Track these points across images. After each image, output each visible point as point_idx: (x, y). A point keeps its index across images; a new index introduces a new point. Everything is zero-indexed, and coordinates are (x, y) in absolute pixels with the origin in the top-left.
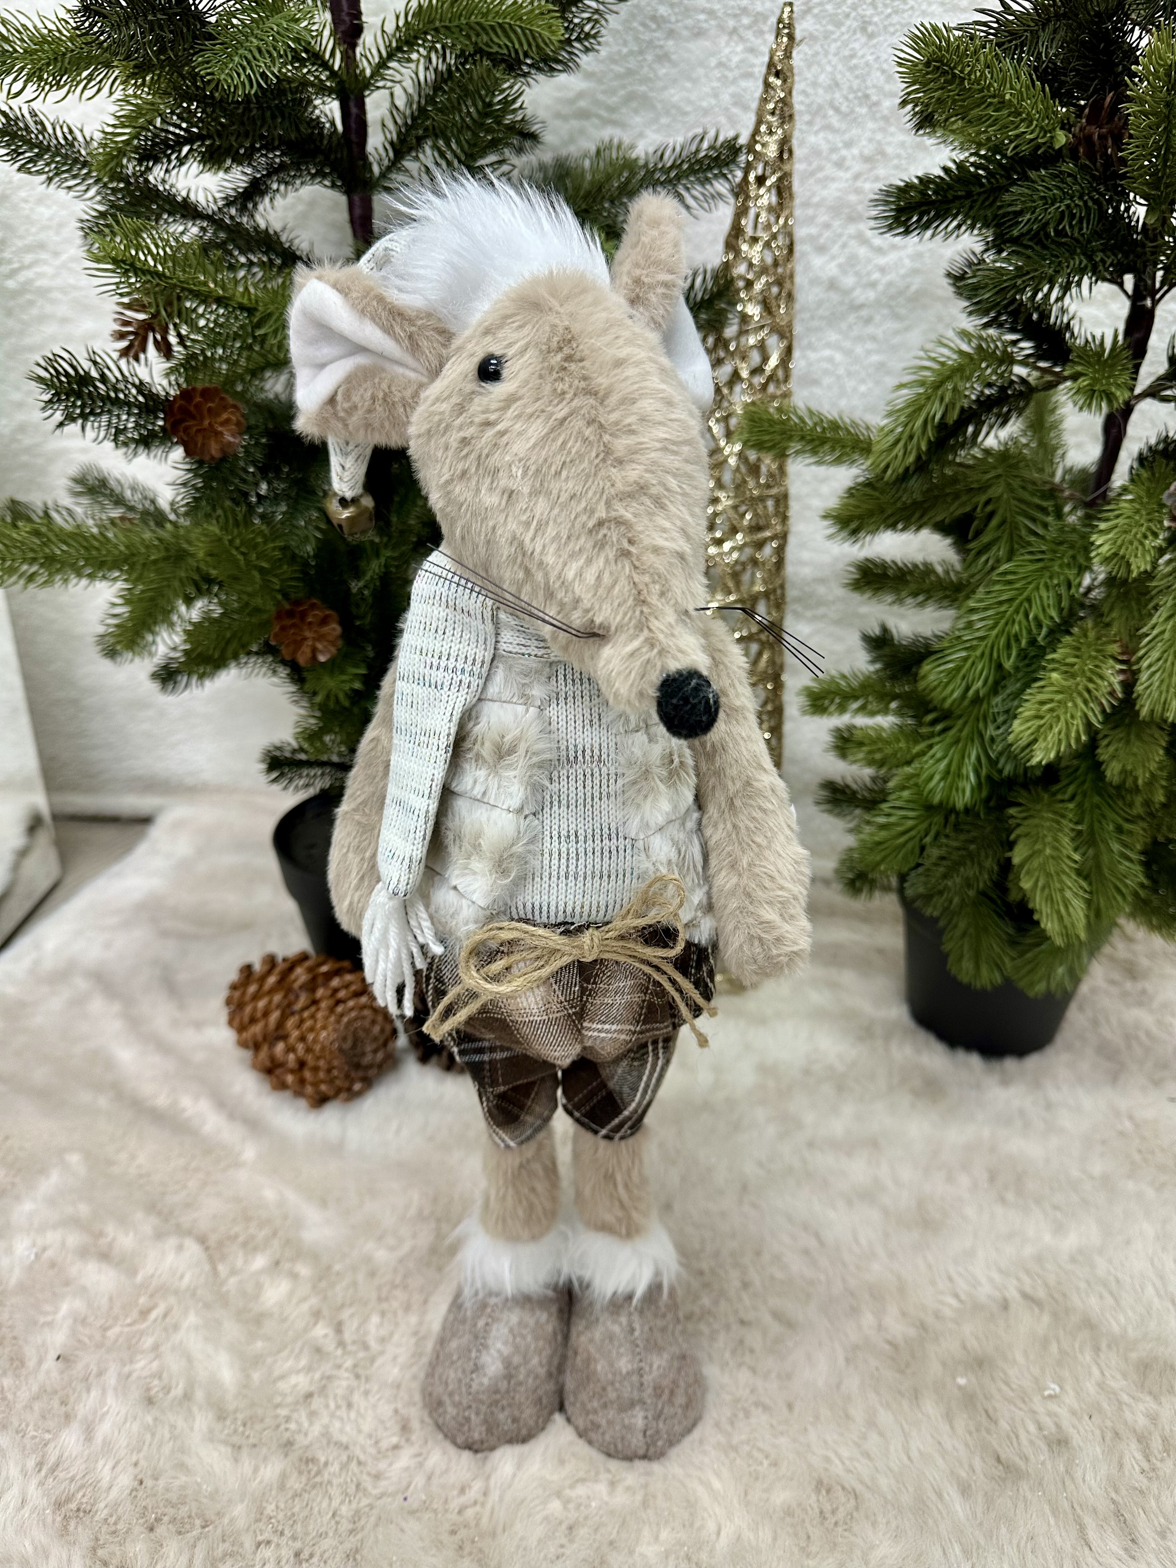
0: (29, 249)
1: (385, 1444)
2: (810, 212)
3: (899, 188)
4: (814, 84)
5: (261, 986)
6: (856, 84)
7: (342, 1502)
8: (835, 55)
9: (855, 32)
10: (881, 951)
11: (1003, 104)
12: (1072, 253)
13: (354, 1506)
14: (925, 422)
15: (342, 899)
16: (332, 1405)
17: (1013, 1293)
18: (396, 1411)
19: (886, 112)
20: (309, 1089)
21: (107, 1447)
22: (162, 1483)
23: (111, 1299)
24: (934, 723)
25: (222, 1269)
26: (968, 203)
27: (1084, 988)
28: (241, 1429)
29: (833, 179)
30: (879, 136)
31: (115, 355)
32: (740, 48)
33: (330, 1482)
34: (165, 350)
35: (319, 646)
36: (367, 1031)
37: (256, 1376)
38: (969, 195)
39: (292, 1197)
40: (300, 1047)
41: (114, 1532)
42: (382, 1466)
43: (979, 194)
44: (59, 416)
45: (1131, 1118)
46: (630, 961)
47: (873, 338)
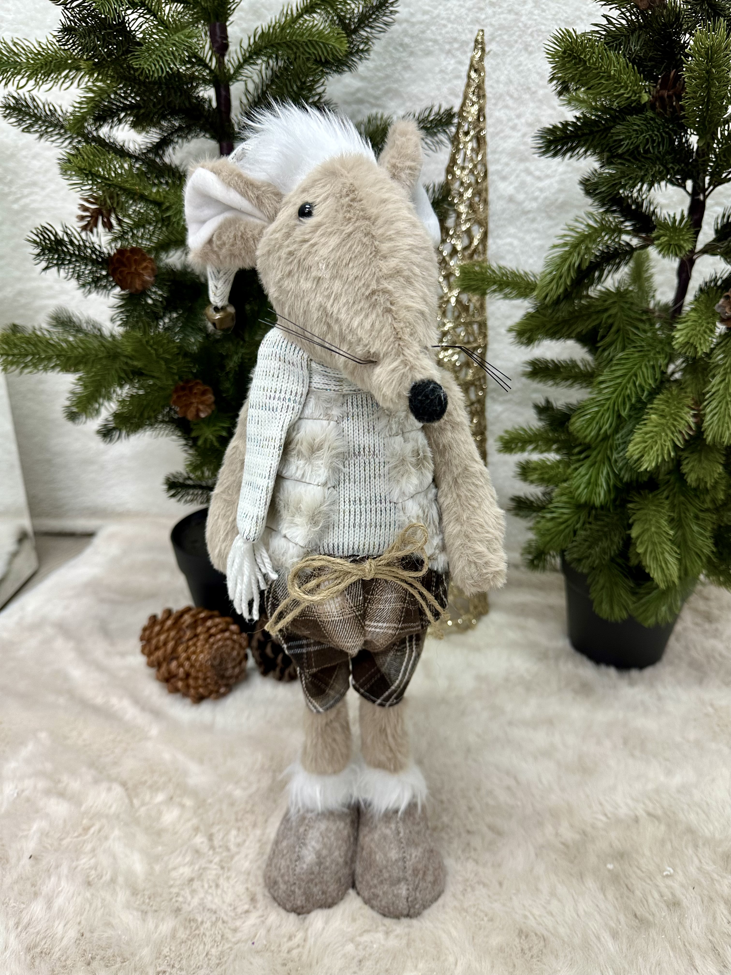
0: (26, 186)
1: (239, 910)
2: (497, 156)
3: (549, 129)
4: (498, 82)
5: (162, 627)
6: (522, 81)
7: (212, 947)
8: (510, 64)
9: (521, 51)
10: (551, 607)
11: (609, 77)
12: (654, 164)
13: (220, 949)
14: (569, 266)
15: (214, 549)
16: (206, 886)
17: (641, 812)
18: (247, 889)
19: (540, 97)
20: (192, 691)
21: (61, 913)
22: (96, 935)
23: (65, 821)
24: (580, 453)
25: (136, 802)
26: (591, 138)
27: (678, 627)
28: (147, 901)
29: (510, 137)
30: (537, 111)
31: (79, 230)
32: (453, 61)
33: (204, 934)
34: (108, 226)
35: (201, 407)
36: (229, 654)
37: (157, 868)
38: (591, 132)
39: (181, 757)
40: (187, 664)
41: (64, 966)
42: (238, 923)
43: (597, 132)
44: (44, 264)
45: (712, 705)
46: (394, 580)
47: (536, 231)
